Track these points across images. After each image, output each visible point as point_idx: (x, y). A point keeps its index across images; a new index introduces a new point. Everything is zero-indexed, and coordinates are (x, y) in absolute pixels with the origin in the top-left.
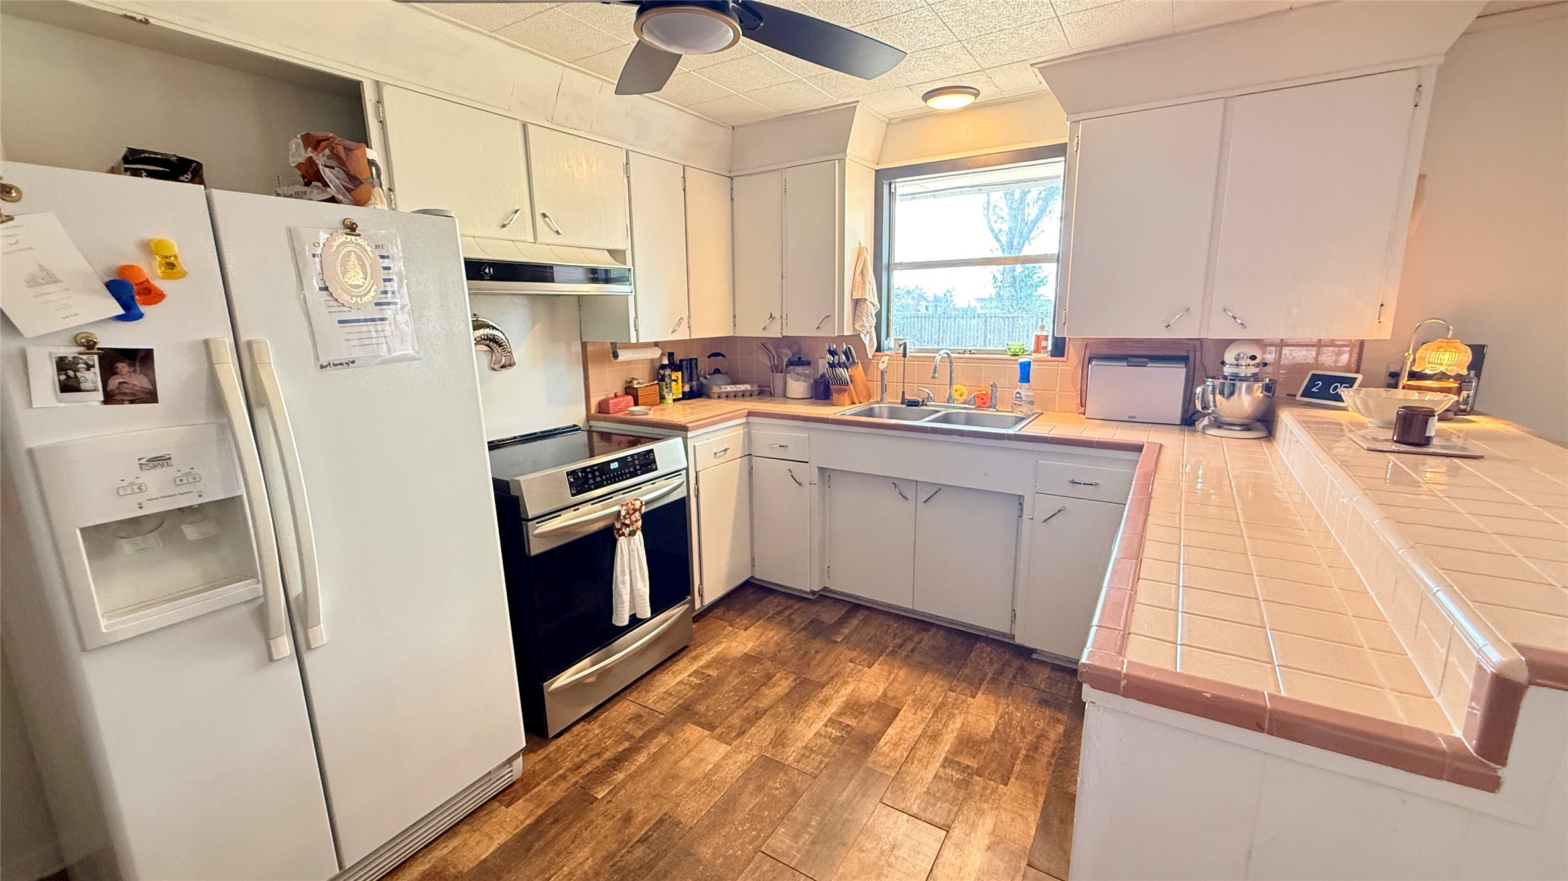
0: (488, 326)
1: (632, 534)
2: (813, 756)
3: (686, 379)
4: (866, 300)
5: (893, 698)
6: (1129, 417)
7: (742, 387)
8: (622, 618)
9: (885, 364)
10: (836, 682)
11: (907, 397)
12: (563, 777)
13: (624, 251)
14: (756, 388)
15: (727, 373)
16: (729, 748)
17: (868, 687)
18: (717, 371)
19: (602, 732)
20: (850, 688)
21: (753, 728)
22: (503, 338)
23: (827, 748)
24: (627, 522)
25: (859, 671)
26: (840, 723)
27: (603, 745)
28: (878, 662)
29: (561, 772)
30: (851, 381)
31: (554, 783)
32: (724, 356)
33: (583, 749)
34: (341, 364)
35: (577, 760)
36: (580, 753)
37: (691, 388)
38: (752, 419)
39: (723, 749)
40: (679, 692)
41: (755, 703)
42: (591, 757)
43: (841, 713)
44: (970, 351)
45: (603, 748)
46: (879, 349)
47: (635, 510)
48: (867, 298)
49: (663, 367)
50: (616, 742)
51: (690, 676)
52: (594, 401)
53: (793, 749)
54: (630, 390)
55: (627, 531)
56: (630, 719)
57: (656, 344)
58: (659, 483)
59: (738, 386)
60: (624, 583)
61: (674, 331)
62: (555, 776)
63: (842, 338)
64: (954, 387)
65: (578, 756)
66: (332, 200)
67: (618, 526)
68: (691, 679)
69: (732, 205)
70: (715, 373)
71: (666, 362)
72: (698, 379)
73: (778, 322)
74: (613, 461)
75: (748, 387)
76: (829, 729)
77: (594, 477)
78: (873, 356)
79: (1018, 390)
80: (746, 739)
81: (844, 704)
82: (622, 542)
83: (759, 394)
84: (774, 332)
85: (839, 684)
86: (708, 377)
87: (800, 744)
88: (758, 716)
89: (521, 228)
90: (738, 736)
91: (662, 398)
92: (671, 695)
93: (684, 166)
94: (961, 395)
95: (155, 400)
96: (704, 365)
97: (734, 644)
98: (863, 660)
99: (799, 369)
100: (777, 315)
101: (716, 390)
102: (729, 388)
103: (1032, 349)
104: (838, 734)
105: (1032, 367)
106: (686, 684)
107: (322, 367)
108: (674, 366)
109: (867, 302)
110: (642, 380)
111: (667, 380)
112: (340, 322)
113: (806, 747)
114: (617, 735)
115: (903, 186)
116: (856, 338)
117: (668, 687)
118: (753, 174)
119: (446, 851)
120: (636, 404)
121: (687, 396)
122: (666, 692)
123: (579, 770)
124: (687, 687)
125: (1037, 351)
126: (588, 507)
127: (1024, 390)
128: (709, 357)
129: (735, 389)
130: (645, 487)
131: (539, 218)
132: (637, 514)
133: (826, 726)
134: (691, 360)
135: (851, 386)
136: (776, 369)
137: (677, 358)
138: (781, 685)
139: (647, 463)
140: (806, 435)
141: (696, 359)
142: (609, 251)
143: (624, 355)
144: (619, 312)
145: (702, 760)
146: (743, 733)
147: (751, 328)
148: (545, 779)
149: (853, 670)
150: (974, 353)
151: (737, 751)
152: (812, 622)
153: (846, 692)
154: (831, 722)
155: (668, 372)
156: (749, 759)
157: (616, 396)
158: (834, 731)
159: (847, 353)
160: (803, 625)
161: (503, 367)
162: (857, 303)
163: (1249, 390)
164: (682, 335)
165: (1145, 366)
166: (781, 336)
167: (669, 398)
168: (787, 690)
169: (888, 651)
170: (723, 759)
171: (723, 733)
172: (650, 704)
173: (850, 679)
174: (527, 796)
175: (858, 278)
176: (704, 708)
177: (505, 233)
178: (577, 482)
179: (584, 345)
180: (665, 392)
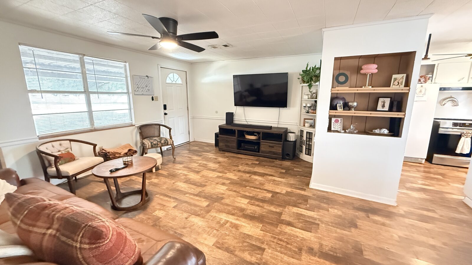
0: (453, 98)
1: (467, 137)
8: (458, 151)
22: (457, 100)
24: (466, 134)
60: (460, 145)
67: (463, 135)
74: (467, 123)
77: (460, 125)
82: (463, 139)
89: (464, 81)
126: (456, 129)
131: (470, 78)
132: (470, 134)
177: (459, 82)
178: (455, 125)
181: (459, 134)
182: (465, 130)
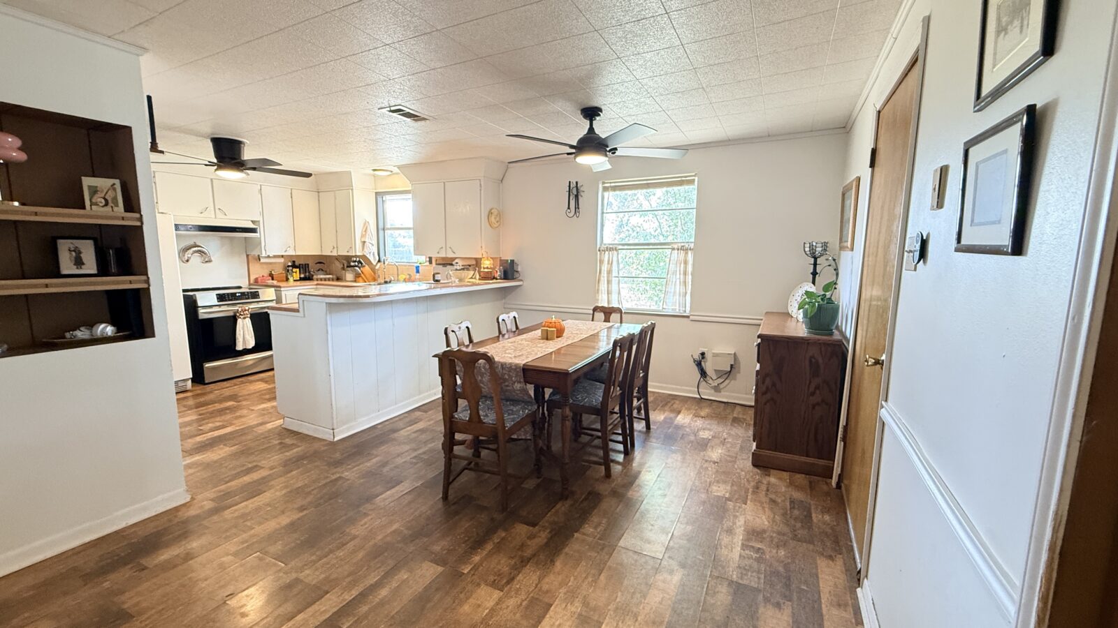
1: (245, 318)
3: (302, 272)
7: (328, 276)
8: (240, 347)
13: (259, 221)
14: (335, 277)
15: (326, 271)
18: (320, 269)
22: (206, 251)
24: (242, 313)
30: (362, 273)
32: (324, 264)
33: (219, 385)
37: (305, 276)
46: (379, 261)
47: (246, 310)
48: (370, 240)
49: (289, 266)
52: (252, 278)
54: (270, 274)
55: (242, 317)
57: (282, 256)
58: (260, 303)
60: (240, 334)
61: (285, 251)
63: (357, 256)
67: (238, 315)
69: (319, 203)
70: (318, 270)
71: (290, 264)
72: (309, 272)
73: (336, 249)
74: (238, 293)
77: (229, 297)
78: (376, 264)
82: (239, 321)
84: (335, 254)
86: (314, 272)
89: (209, 214)
91: (287, 279)
93: (290, 189)
96: (312, 266)
99: (348, 268)
100: (335, 246)
101: (315, 277)
102: (322, 276)
105: (420, 267)
108: (294, 266)
109: (370, 242)
110: (278, 271)
111: (290, 271)
115: (387, 197)
116: (364, 257)
118: (325, 192)
120: (273, 279)
121: (301, 279)
126: (226, 307)
127: (418, 276)
128: (315, 263)
129: (325, 277)
130: (253, 304)
131: (217, 211)
132: (247, 312)
134: (305, 263)
135: (362, 275)
136: (343, 268)
137: (297, 264)
139: (255, 295)
141: (308, 263)
142: (252, 221)
143: (263, 260)
144: (256, 243)
155: (290, 268)
157: (263, 276)
159: (360, 261)
161: (207, 262)
162: (365, 242)
164: (291, 252)
166: (337, 255)
167: (291, 279)
175: (365, 232)
177: (202, 215)
178: (221, 298)
179: (248, 256)
180: (289, 277)
181: (232, 314)
182: (239, 306)
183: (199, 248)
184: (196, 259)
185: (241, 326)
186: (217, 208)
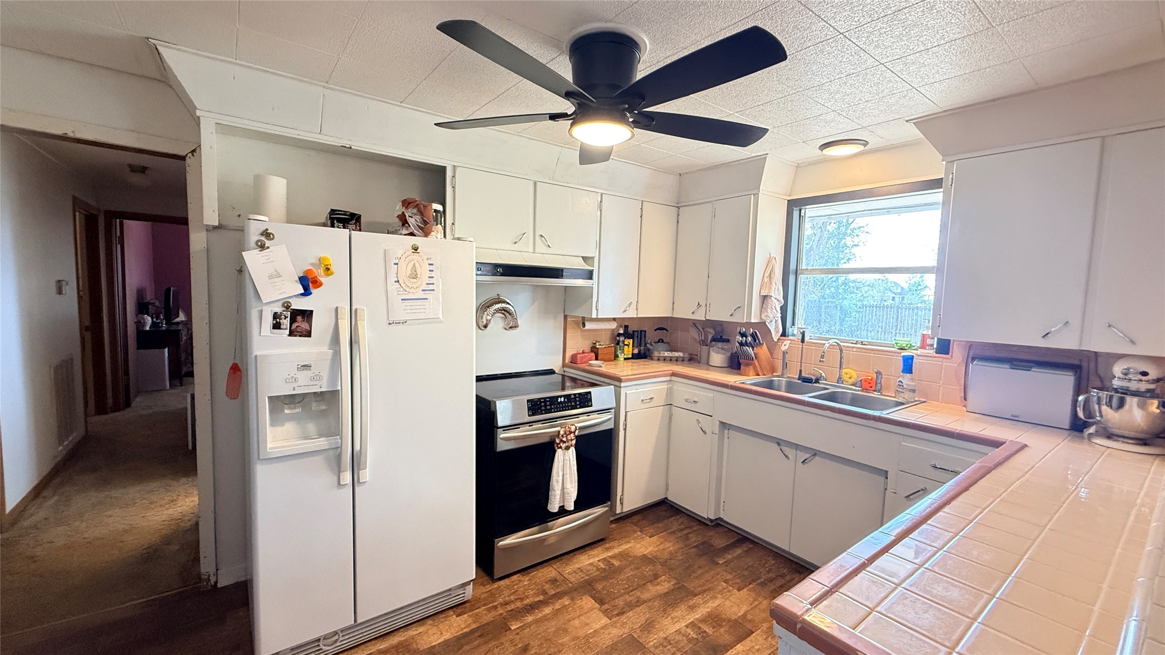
0: (504, 302)
1: (567, 448)
2: (669, 647)
3: (636, 344)
4: (771, 296)
5: (751, 621)
6: (1012, 416)
7: (677, 354)
8: (554, 507)
9: (787, 347)
10: (707, 595)
11: (803, 375)
12: (495, 607)
13: (593, 258)
14: (687, 355)
15: (668, 343)
16: (609, 621)
17: (732, 606)
18: (661, 341)
19: (529, 584)
20: (717, 602)
21: (631, 612)
22: (513, 309)
23: (682, 645)
24: (564, 439)
25: (729, 591)
26: (700, 628)
27: (526, 594)
28: (747, 588)
29: (495, 604)
30: (756, 358)
31: (489, 610)
32: (667, 330)
33: (514, 592)
34: (399, 323)
35: (507, 598)
36: (511, 595)
37: (640, 351)
38: (674, 378)
39: (605, 621)
40: (588, 571)
41: (639, 594)
42: (516, 599)
43: (703, 620)
44: (862, 342)
45: (526, 596)
46: (784, 334)
47: (571, 432)
48: (773, 294)
49: (619, 335)
50: (536, 594)
51: (599, 561)
52: (569, 355)
53: (656, 636)
54: (594, 350)
55: (563, 446)
56: (549, 581)
57: (614, 319)
58: (592, 416)
59: (673, 353)
60: (557, 482)
61: (625, 311)
62: (491, 605)
63: (749, 324)
64: (844, 371)
65: (509, 596)
66: (412, 234)
67: (558, 441)
68: (600, 563)
69: (678, 226)
70: (659, 342)
71: (621, 331)
72: (646, 345)
73: (703, 309)
74: (561, 397)
75: (681, 354)
76: (689, 630)
77: (546, 406)
78: (779, 339)
79: (900, 379)
80: (624, 618)
81: (707, 614)
82: (559, 453)
83: (690, 360)
84: (700, 316)
85: (708, 597)
86: (653, 344)
87: (662, 635)
88: (638, 604)
89: (526, 245)
90: (618, 615)
91: (616, 356)
92: (582, 571)
93: (642, 201)
94: (850, 378)
95: (309, 336)
96: (651, 336)
97: (638, 546)
98: (736, 583)
99: (720, 345)
100: (703, 303)
101: (656, 354)
102: (666, 354)
103: (919, 345)
104: (695, 636)
105: (914, 360)
106: (595, 566)
107: (390, 324)
108: (627, 335)
109: (773, 298)
110: (604, 343)
111: (621, 344)
112: (402, 300)
113: (665, 639)
114: (538, 590)
115: (810, 211)
116: (762, 325)
117: (582, 565)
118: (692, 205)
119: (416, 633)
120: (597, 359)
121: (635, 357)
122: (579, 568)
123: (506, 606)
124: (595, 568)
125: (923, 346)
126: (540, 425)
127: (906, 379)
128: (655, 330)
129: (671, 355)
130: (582, 418)
131: (538, 238)
132: (572, 435)
133: (687, 626)
134: (641, 331)
135: (756, 361)
136: (704, 343)
137: (630, 330)
138: (663, 585)
139: (585, 400)
140: (712, 395)
141: (645, 331)
142: (582, 257)
143: (589, 326)
144: (585, 296)
145: (587, 624)
146: (624, 613)
147: (684, 312)
148: (484, 605)
149: (724, 589)
150: (865, 345)
151: (613, 625)
152: (703, 543)
153: (712, 604)
154: (692, 625)
155: (622, 339)
156: (620, 634)
157: (583, 352)
158: (692, 633)
159: (754, 335)
160: (696, 544)
161: (511, 328)
162: (765, 298)
163: (1142, 406)
164: (631, 314)
165: (1029, 370)
166: (704, 319)
167: (621, 357)
168: (666, 591)
169: (759, 581)
170: (602, 628)
171: (608, 609)
172: (565, 574)
173: (719, 596)
174: (470, 613)
175: (766, 280)
176: (601, 587)
177: (516, 247)
178: (535, 407)
179: (566, 317)
180: (619, 352)
181: (547, 440)
182: (560, 422)
183: (504, 305)
184: (497, 323)
185: (561, 464)
186: (538, 233)
